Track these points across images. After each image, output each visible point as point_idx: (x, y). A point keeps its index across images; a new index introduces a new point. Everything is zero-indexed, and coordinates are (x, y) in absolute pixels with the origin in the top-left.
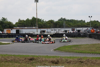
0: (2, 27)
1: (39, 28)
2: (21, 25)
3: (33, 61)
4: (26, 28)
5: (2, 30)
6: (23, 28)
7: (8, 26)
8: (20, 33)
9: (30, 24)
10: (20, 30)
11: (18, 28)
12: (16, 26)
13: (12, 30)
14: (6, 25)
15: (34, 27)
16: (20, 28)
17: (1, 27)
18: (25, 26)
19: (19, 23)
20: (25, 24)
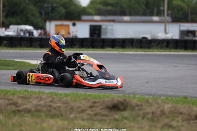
0: (41, 14)
1: (176, 20)
2: (109, 8)
3: (123, 113)
4: (127, 18)
5: (41, 25)
6: (114, 21)
7: (63, 11)
8: (103, 37)
9: (144, 6)
10: (104, 25)
11: (97, 18)
12: (91, 11)
13: (74, 25)
14: (53, 9)
15: (156, 18)
16: (103, 18)
17: (38, 14)
18: (123, 14)
19: (101, 3)
20: (125, 6)
